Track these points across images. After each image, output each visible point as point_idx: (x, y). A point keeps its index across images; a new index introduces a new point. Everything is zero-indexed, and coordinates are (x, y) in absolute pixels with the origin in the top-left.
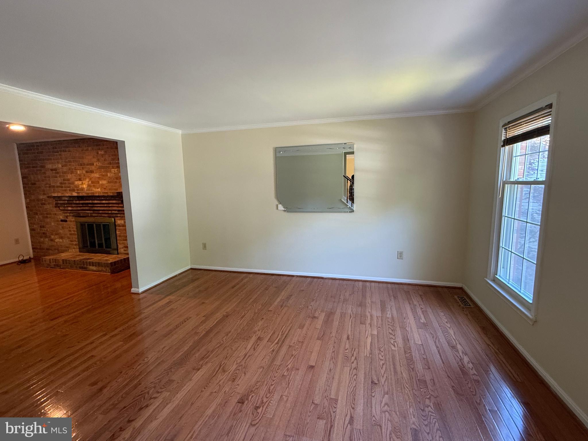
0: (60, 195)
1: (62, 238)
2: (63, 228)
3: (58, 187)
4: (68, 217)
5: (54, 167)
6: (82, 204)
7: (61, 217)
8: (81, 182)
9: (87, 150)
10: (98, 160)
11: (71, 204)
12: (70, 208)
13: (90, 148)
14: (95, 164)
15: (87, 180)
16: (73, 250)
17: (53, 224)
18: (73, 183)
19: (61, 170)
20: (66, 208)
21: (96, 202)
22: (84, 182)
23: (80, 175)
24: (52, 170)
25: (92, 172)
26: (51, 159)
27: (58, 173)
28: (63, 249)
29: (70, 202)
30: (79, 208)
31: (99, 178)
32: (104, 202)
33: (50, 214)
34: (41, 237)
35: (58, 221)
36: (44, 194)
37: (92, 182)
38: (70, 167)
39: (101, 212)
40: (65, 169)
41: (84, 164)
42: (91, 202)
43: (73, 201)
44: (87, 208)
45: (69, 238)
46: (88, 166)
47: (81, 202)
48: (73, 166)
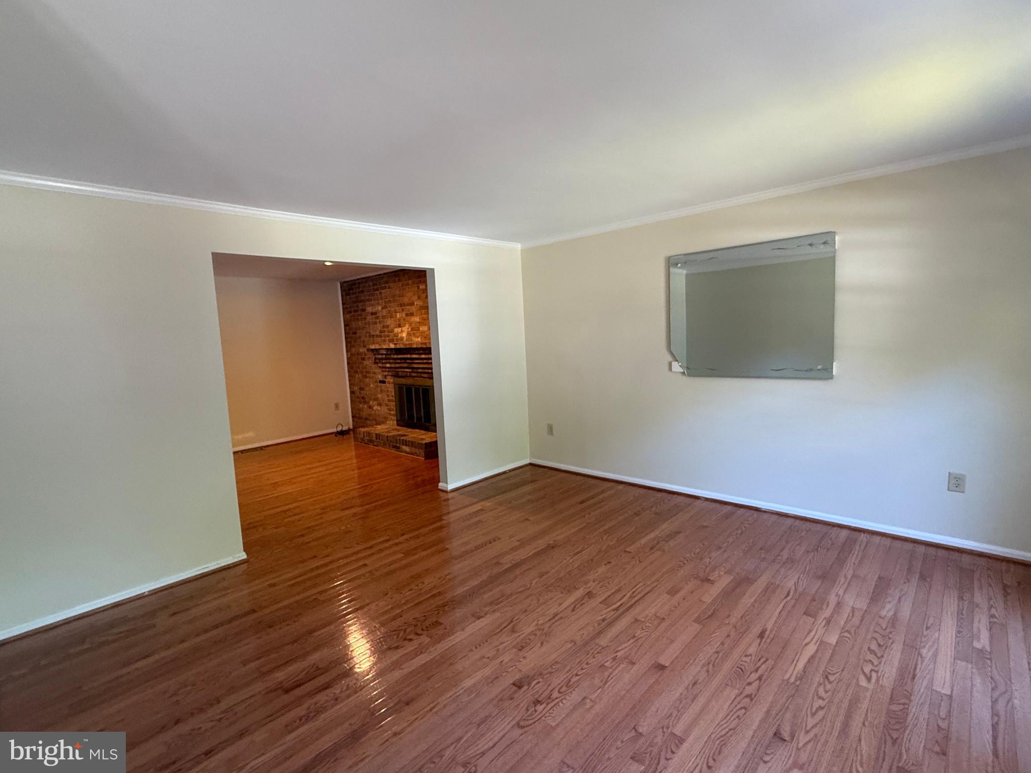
0: (377, 347)
1: (380, 405)
2: (381, 391)
3: (377, 336)
4: (387, 377)
5: (374, 311)
6: (400, 359)
7: (380, 377)
8: (400, 329)
9: (408, 284)
10: (419, 298)
11: (389, 359)
12: (388, 365)
13: (410, 282)
15: (407, 326)
16: (391, 422)
17: (372, 386)
18: (392, 331)
19: (380, 313)
20: (384, 365)
21: (414, 356)
22: (404, 329)
23: (399, 320)
24: (372, 314)
25: (412, 314)
26: (371, 300)
27: (378, 318)
28: (381, 419)
29: (388, 356)
30: (398, 365)
31: (419, 322)
32: (423, 356)
33: (369, 372)
34: (360, 402)
35: (376, 382)
36: (364, 346)
37: (412, 329)
38: (389, 309)
39: (420, 370)
40: (385, 312)
41: (404, 305)
42: (409, 356)
43: (390, 355)
44: (405, 365)
45: (387, 405)
46: (408, 307)
47: (399, 356)
48: (393, 307)
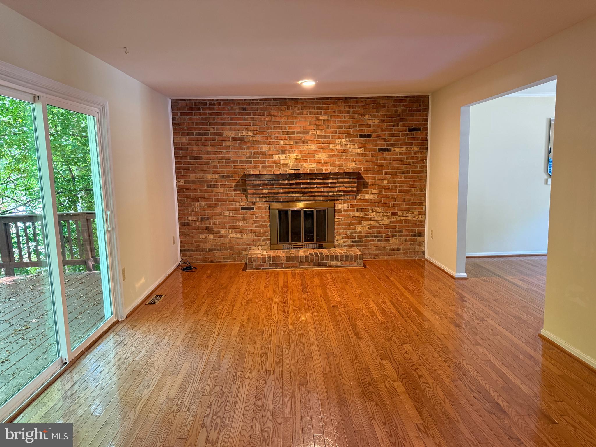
1: (241, 232)
2: (244, 218)
4: (256, 203)
5: (239, 135)
6: (292, 184)
7: (243, 204)
8: (284, 156)
9: (301, 114)
10: (317, 128)
11: (273, 185)
12: (265, 191)
13: (305, 112)
14: (311, 133)
15: (295, 153)
16: (260, 247)
17: (226, 214)
18: (271, 157)
19: (251, 139)
20: (259, 191)
22: (289, 156)
23: (283, 147)
24: (235, 139)
25: (305, 143)
26: (235, 124)
27: (245, 143)
29: (273, 182)
30: (282, 191)
31: (315, 150)
32: (330, 181)
33: (224, 200)
35: (236, 209)
37: (303, 157)
38: (267, 135)
39: (315, 194)
40: (258, 138)
41: (293, 133)
42: (308, 181)
43: (279, 180)
44: (295, 190)
45: (252, 231)
46: (299, 135)
48: (274, 134)
